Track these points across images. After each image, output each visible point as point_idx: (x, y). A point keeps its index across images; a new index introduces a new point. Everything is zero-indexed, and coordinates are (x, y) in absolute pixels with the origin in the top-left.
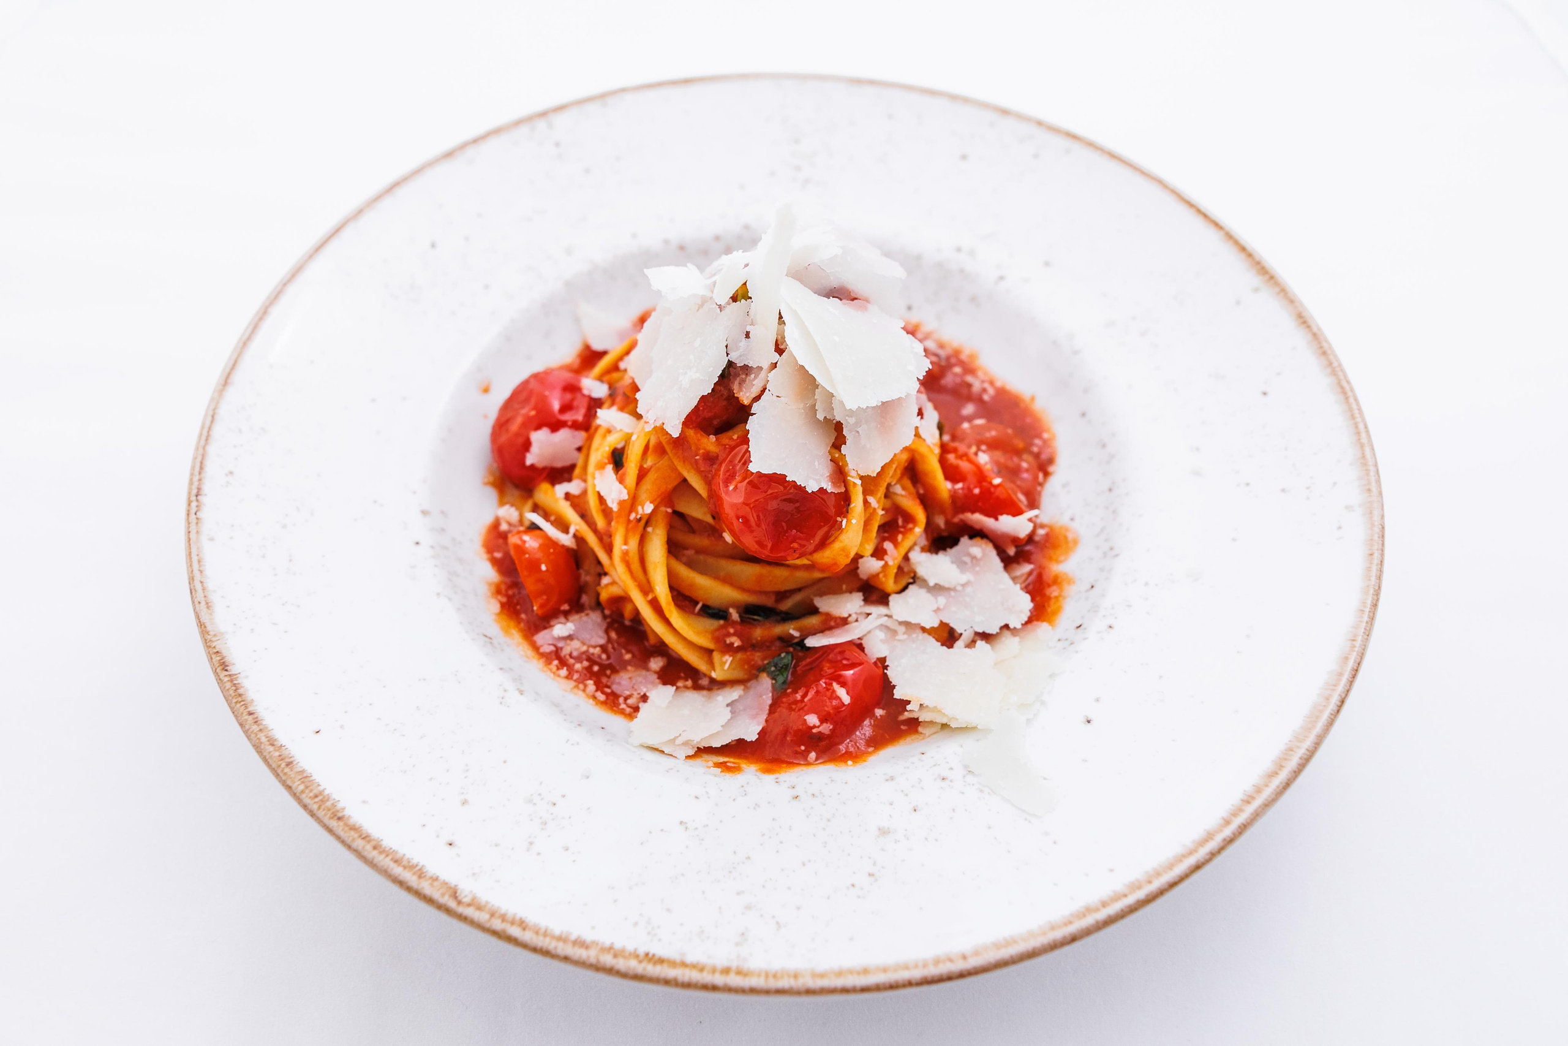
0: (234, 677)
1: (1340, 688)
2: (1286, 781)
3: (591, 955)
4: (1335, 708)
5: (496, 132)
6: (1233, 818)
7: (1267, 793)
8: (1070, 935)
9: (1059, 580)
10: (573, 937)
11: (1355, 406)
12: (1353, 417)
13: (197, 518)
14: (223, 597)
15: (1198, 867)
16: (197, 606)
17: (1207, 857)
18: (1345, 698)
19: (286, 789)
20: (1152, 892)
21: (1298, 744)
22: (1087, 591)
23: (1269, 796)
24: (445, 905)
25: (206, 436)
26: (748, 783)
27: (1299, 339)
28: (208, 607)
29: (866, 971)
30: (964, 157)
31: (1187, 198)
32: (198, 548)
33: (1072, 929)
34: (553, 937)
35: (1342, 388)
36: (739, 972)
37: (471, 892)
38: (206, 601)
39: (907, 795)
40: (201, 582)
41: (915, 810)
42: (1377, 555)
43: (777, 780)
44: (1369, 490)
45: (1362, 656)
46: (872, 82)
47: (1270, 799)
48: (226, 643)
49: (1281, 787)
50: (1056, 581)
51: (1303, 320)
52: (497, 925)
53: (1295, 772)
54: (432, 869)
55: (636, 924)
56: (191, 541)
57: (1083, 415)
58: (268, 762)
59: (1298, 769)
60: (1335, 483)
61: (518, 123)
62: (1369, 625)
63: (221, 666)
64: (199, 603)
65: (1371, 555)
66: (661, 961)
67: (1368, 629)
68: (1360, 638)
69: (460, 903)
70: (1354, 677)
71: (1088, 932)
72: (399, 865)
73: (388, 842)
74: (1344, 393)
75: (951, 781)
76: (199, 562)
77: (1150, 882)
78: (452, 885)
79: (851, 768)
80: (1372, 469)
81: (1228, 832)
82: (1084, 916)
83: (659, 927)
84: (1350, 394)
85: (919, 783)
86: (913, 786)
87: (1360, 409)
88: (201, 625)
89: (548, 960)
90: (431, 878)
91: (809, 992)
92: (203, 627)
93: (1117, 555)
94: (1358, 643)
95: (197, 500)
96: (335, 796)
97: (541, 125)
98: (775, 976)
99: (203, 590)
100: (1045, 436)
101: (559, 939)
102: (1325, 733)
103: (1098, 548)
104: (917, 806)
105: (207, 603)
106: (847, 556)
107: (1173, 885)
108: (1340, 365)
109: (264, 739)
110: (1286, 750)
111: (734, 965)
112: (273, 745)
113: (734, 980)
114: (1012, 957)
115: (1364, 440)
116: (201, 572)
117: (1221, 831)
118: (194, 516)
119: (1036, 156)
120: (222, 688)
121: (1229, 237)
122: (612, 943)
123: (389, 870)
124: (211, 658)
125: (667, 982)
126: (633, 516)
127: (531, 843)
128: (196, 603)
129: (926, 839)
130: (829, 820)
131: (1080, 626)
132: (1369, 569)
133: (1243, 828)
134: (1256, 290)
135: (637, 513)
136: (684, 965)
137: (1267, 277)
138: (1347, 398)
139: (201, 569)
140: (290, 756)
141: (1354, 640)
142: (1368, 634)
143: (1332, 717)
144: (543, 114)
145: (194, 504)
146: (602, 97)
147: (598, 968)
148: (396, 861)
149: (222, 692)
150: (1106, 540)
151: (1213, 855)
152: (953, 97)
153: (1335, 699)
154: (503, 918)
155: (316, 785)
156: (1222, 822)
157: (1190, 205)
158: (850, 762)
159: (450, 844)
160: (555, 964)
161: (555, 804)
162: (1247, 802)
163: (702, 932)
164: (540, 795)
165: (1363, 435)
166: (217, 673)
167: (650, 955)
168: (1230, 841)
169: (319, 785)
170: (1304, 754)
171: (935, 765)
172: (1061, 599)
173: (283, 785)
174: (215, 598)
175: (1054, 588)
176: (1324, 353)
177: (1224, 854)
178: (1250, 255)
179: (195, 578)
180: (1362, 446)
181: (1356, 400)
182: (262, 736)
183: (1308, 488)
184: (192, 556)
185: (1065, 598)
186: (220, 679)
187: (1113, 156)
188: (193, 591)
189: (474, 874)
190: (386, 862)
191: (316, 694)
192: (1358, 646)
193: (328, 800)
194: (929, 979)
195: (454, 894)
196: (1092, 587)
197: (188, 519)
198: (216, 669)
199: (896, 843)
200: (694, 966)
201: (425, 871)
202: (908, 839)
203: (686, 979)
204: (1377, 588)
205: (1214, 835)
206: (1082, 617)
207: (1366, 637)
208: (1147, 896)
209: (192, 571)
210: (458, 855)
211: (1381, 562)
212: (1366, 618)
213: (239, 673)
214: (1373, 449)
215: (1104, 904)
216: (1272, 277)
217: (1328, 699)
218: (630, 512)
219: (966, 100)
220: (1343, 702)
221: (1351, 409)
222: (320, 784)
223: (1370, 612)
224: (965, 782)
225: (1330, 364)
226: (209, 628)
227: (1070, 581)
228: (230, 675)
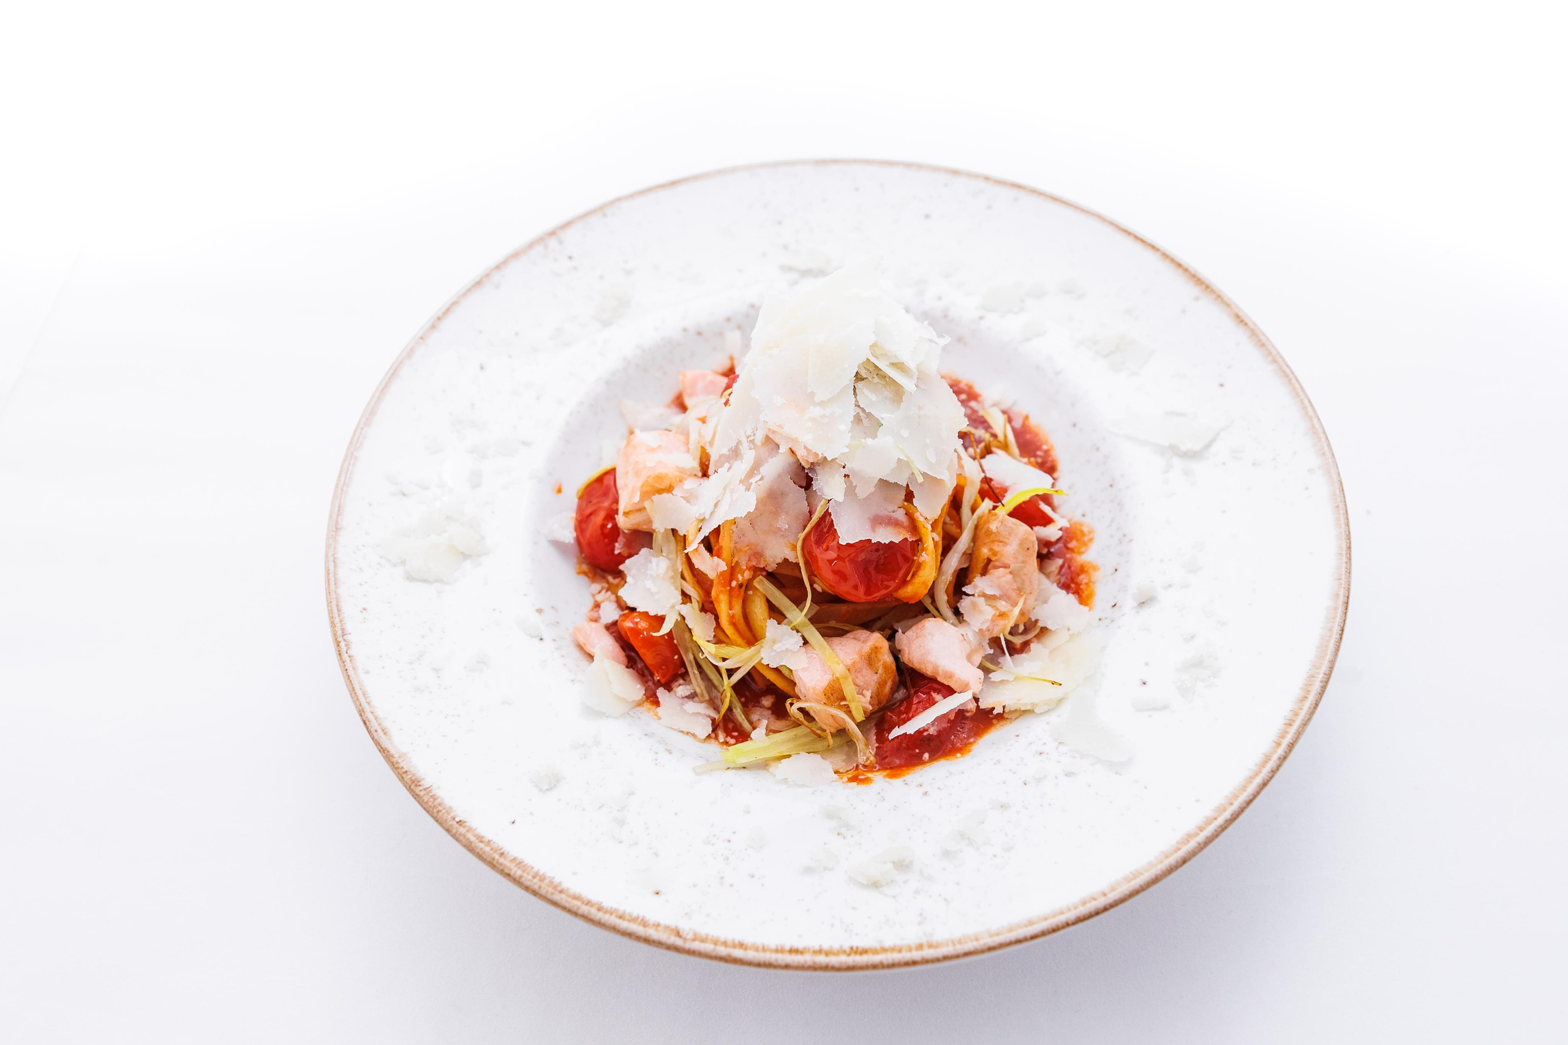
0: (429, 790)
1: (1338, 620)
2: (1314, 702)
3: (807, 959)
4: (1338, 637)
5: (515, 255)
6: (1282, 740)
7: (1303, 714)
8: (1181, 858)
9: (1086, 569)
10: (787, 948)
11: (1297, 386)
12: (1298, 395)
13: (349, 656)
14: (393, 722)
15: (1264, 784)
16: (375, 734)
17: (1270, 775)
18: (1343, 627)
19: (505, 877)
20: (1235, 811)
21: (1317, 671)
22: (1112, 574)
23: (1305, 717)
24: (673, 945)
25: (331, 581)
26: (882, 790)
27: (1240, 335)
28: (385, 734)
29: (1031, 923)
30: (927, 216)
31: (1124, 227)
32: (359, 683)
33: (1181, 854)
34: (771, 951)
35: (1284, 372)
36: (930, 946)
37: (691, 929)
38: (381, 728)
39: (1015, 773)
40: (372, 713)
41: (1025, 784)
42: (1341, 506)
43: (905, 782)
44: (1324, 454)
45: (1349, 590)
46: (835, 161)
47: (1306, 719)
48: (411, 762)
49: (1312, 708)
50: (1082, 570)
51: (1240, 320)
52: (722, 951)
53: (1320, 694)
54: (652, 917)
55: (832, 926)
56: (351, 678)
57: (1074, 425)
58: (483, 858)
59: (1321, 690)
60: (1295, 453)
61: (531, 245)
62: (1349, 565)
63: (412, 785)
64: (376, 731)
65: (1337, 507)
66: (865, 951)
67: (1348, 568)
68: (1343, 577)
69: (685, 939)
70: (1346, 609)
71: (1193, 854)
72: (624, 919)
73: (607, 903)
74: (1287, 376)
75: (1047, 754)
76: (364, 695)
77: (1232, 804)
78: (674, 927)
79: (961, 759)
80: (1322, 435)
81: (1280, 751)
82: (1188, 841)
83: (852, 924)
84: (1291, 376)
85: (1022, 761)
86: (1018, 765)
87: (1302, 387)
88: (384, 751)
89: (772, 971)
90: (654, 925)
91: (991, 949)
92: (386, 752)
93: (1131, 541)
94: (1343, 581)
95: (344, 640)
96: (550, 873)
97: (553, 243)
98: (960, 942)
99: (376, 719)
100: (1045, 447)
101: (777, 951)
102: (1335, 658)
103: (1112, 536)
104: (1025, 780)
105: (383, 730)
106: (927, 586)
107: (1249, 803)
108: (1278, 353)
109: (473, 839)
110: (1309, 678)
111: (924, 941)
112: (482, 842)
113: (928, 953)
114: (1141, 886)
115: (1311, 413)
116: (369, 703)
117: (1275, 752)
118: (346, 655)
119: (989, 207)
120: (421, 802)
121: (1165, 256)
122: (820, 946)
123: (617, 927)
124: (403, 778)
125: (875, 967)
126: (734, 584)
127: (722, 878)
128: (373, 732)
129: (1041, 805)
130: (958, 807)
131: (1115, 605)
132: (1338, 519)
133: (1291, 746)
134: (1197, 299)
135: (737, 580)
136: (884, 950)
137: (1204, 286)
138: (1290, 380)
139: (368, 700)
140: (500, 848)
141: (1339, 579)
142: (1349, 572)
143: (1338, 644)
144: (553, 233)
145: (342, 644)
146: (601, 210)
147: (815, 968)
148: (621, 917)
149: (421, 805)
150: (1118, 529)
151: (1274, 772)
152: (909, 165)
153: (1336, 629)
154: (725, 944)
155: (530, 868)
156: (1274, 744)
157: (1128, 233)
158: (959, 755)
159: (657, 893)
160: (779, 972)
161: (729, 841)
162: (1289, 724)
163: (888, 920)
164: (714, 835)
165: (1309, 409)
166: (412, 790)
167: (855, 948)
168: (1283, 758)
169: (532, 868)
170: (1323, 678)
171: (1030, 744)
172: (1091, 584)
173: (501, 874)
174: (387, 724)
175: (1083, 576)
176: (1263, 345)
177: (1282, 769)
178: (1186, 270)
179: (365, 710)
180: (1310, 418)
181: (1297, 380)
182: (470, 836)
183: (1274, 459)
184: (356, 691)
185: (1094, 583)
186: (416, 795)
187: (1055, 199)
188: (367, 722)
189: (686, 914)
190: (612, 920)
191: (500, 789)
192: (1343, 583)
193: (544, 879)
194: (1082, 918)
195: (678, 934)
196: (1116, 570)
197: (341, 658)
198: (410, 786)
199: (1018, 814)
200: (893, 949)
201: (646, 920)
202: (1027, 809)
203: (890, 961)
204: (1348, 533)
205: (1271, 757)
206: (1115, 597)
207: (1348, 574)
208: (1232, 815)
209: (360, 704)
210: (667, 901)
211: (1346, 511)
212: (1344, 559)
213: (431, 786)
214: (1319, 420)
215: (1201, 829)
216: (1207, 287)
217: (1331, 630)
218: (731, 581)
219: (920, 166)
220: (1342, 630)
221: (1294, 389)
222: (533, 866)
223: (1346, 554)
224: (1059, 752)
225: (1270, 354)
226: (392, 751)
227: (1095, 568)
228: (425, 789)
